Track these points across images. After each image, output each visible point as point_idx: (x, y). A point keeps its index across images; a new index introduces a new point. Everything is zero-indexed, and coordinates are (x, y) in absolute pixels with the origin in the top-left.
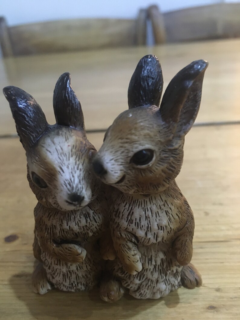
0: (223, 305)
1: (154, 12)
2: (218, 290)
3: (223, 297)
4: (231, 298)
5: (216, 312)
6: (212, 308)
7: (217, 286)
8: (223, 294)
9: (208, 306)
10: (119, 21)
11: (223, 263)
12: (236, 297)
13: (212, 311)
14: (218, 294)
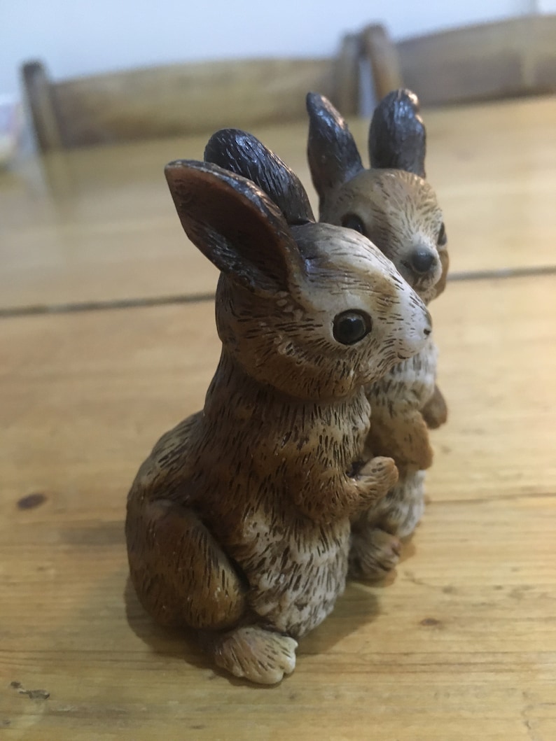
0: (455, 618)
1: (376, 41)
2: (448, 590)
3: (457, 604)
4: (474, 605)
5: (437, 631)
6: (430, 622)
7: (446, 584)
8: (457, 598)
9: (421, 619)
10: (298, 64)
11: (465, 540)
12: (483, 604)
13: (431, 627)
14: (447, 598)
